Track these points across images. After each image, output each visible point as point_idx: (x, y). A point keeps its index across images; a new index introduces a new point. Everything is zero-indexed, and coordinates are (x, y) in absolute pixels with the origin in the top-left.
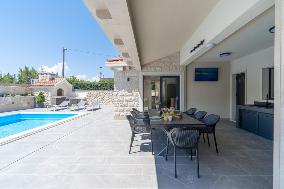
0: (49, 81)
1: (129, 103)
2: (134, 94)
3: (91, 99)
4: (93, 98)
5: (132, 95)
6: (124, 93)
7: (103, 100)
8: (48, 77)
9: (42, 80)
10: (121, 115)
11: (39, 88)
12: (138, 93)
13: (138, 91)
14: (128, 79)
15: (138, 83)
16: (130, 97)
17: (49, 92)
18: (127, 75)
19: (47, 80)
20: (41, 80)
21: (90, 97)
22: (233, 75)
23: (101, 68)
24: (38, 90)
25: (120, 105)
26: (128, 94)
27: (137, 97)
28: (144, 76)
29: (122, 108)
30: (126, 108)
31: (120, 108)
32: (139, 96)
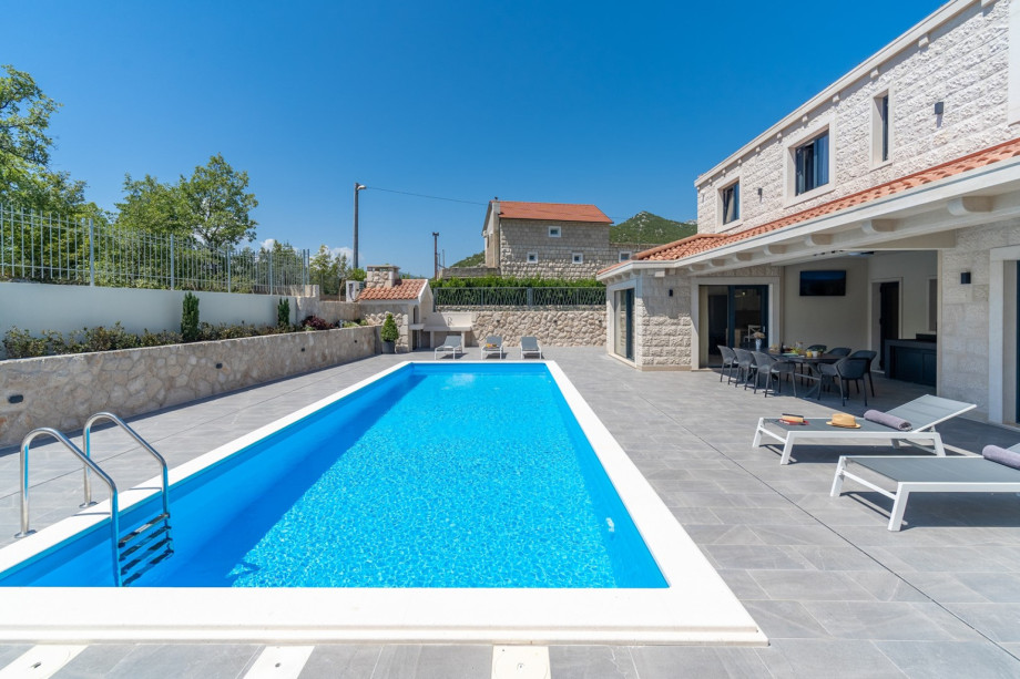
0: (394, 286)
1: (672, 338)
2: (682, 322)
3: (485, 332)
4: (491, 328)
5: (678, 324)
6: (662, 319)
7: (517, 334)
8: (390, 278)
9: (377, 283)
10: (655, 362)
11: (381, 306)
12: (689, 318)
13: (690, 315)
14: (671, 293)
15: (689, 300)
16: (673, 327)
17: (403, 314)
18: (668, 284)
19: (389, 284)
20: (372, 284)
21: (483, 325)
22: (874, 284)
23: (436, 235)
24: (377, 310)
25: (654, 343)
26: (669, 321)
27: (687, 327)
28: (700, 286)
29: (659, 349)
30: (666, 348)
31: (654, 349)
32: (692, 326)
